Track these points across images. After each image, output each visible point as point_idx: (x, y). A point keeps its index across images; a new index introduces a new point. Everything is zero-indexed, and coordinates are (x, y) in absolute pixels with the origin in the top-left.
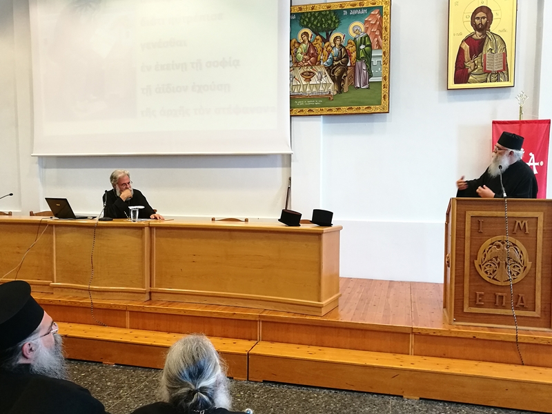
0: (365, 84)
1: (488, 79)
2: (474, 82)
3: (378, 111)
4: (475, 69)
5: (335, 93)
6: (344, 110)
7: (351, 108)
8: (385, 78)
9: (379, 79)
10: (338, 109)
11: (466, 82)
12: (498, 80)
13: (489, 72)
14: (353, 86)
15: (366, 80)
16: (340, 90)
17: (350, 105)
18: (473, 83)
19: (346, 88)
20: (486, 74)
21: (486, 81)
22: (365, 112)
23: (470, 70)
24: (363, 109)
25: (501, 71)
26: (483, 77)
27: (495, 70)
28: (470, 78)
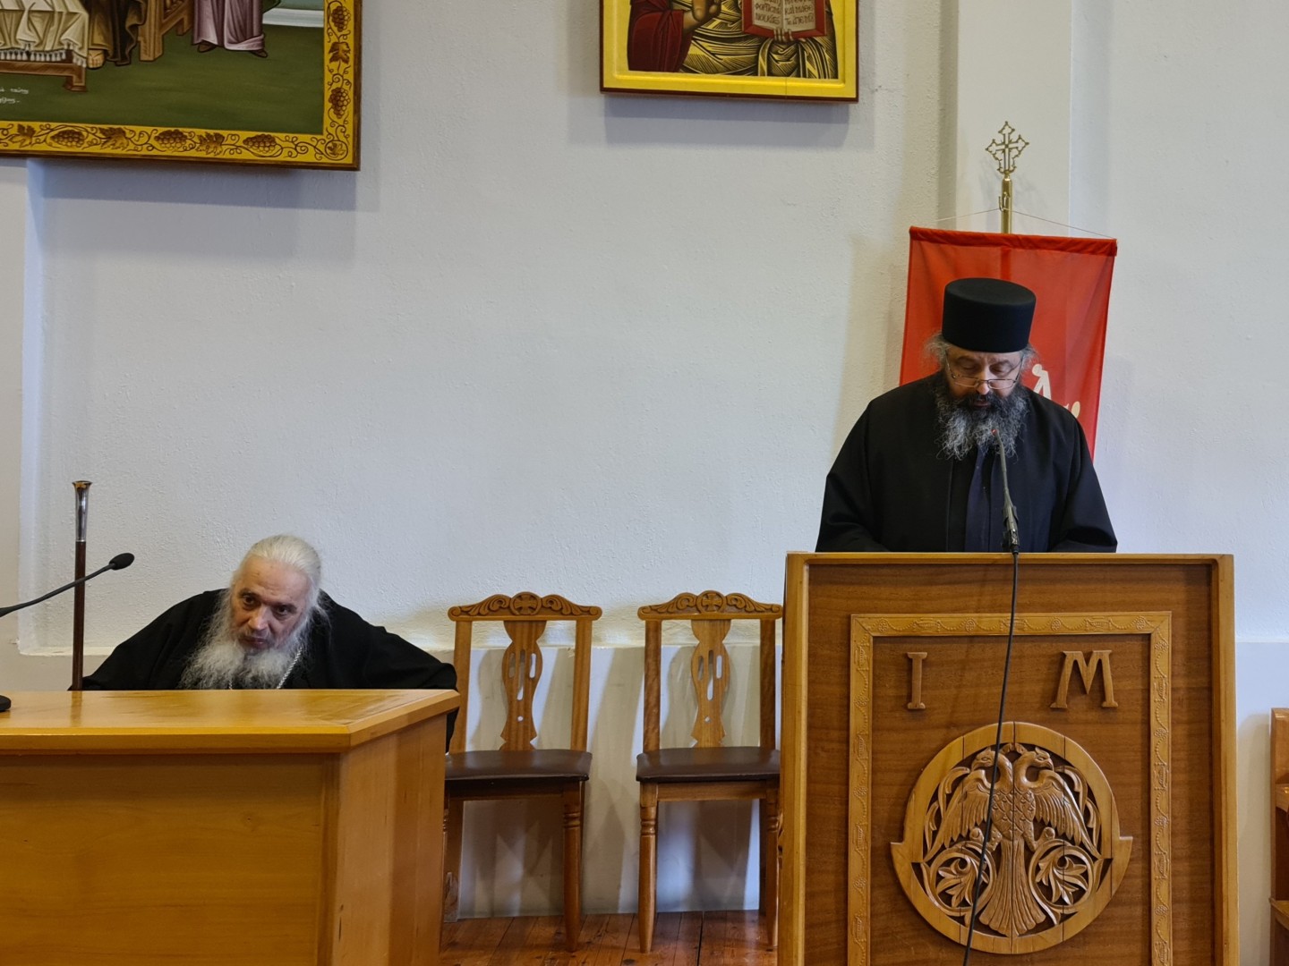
0: (242, 34)
1: (762, 63)
2: (711, 70)
3: (310, 157)
4: (708, 18)
5: (97, 59)
6: (142, 139)
7: (179, 137)
8: (338, 17)
9: (311, 18)
10: (110, 135)
11: (676, 64)
12: (797, 70)
13: (763, 36)
14: (183, 33)
15: (247, 15)
16: (121, 48)
17: (173, 119)
18: (707, 72)
19: (149, 42)
20: (752, 43)
21: (752, 70)
22: (246, 155)
23: (689, 17)
24: (235, 144)
25: (809, 36)
26: (742, 51)
27: (786, 28)
28: (694, 50)
